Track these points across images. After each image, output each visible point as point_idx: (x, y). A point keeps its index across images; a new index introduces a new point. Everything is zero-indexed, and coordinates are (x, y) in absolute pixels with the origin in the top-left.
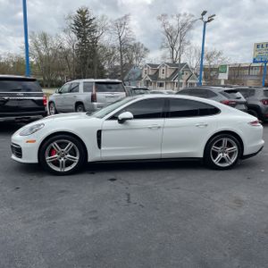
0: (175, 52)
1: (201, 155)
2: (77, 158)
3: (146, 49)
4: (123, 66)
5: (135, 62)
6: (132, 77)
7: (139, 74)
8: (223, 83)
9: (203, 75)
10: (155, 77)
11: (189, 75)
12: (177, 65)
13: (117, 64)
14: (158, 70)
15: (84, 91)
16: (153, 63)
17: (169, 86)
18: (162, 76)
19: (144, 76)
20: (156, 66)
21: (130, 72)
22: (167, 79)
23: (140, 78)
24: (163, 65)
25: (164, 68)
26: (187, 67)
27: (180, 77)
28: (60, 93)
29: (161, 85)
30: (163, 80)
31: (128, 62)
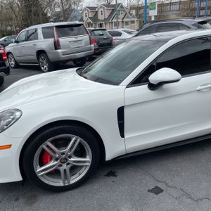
2: (88, 159)
4: (64, 11)
5: (73, 7)
8: (153, 19)
10: (95, 18)
11: (123, 15)
12: (113, 6)
13: (58, 10)
14: (97, 12)
15: (45, 37)
17: (108, 26)
18: (101, 17)
19: (85, 19)
20: (95, 8)
21: (72, 16)
22: (106, 19)
24: (101, 7)
25: (102, 10)
26: (122, 7)
28: (17, 42)
30: (102, 20)
31: (67, 7)
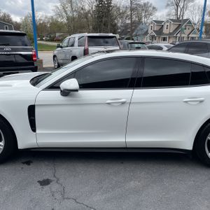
0: (179, 9)
1: (189, 146)
2: (2, 143)
3: (154, 8)
4: (132, 23)
5: (143, 19)
6: (140, 33)
7: (145, 30)
9: (204, 30)
10: (160, 32)
11: (190, 30)
12: (180, 21)
13: (128, 21)
14: (163, 26)
15: (79, 46)
16: (159, 20)
18: (165, 31)
19: (150, 31)
21: (138, 28)
22: (170, 34)
23: (146, 33)
24: (167, 21)
25: (168, 24)
26: (190, 22)
27: (182, 32)
29: (164, 39)
30: (166, 34)
31: (137, 19)
